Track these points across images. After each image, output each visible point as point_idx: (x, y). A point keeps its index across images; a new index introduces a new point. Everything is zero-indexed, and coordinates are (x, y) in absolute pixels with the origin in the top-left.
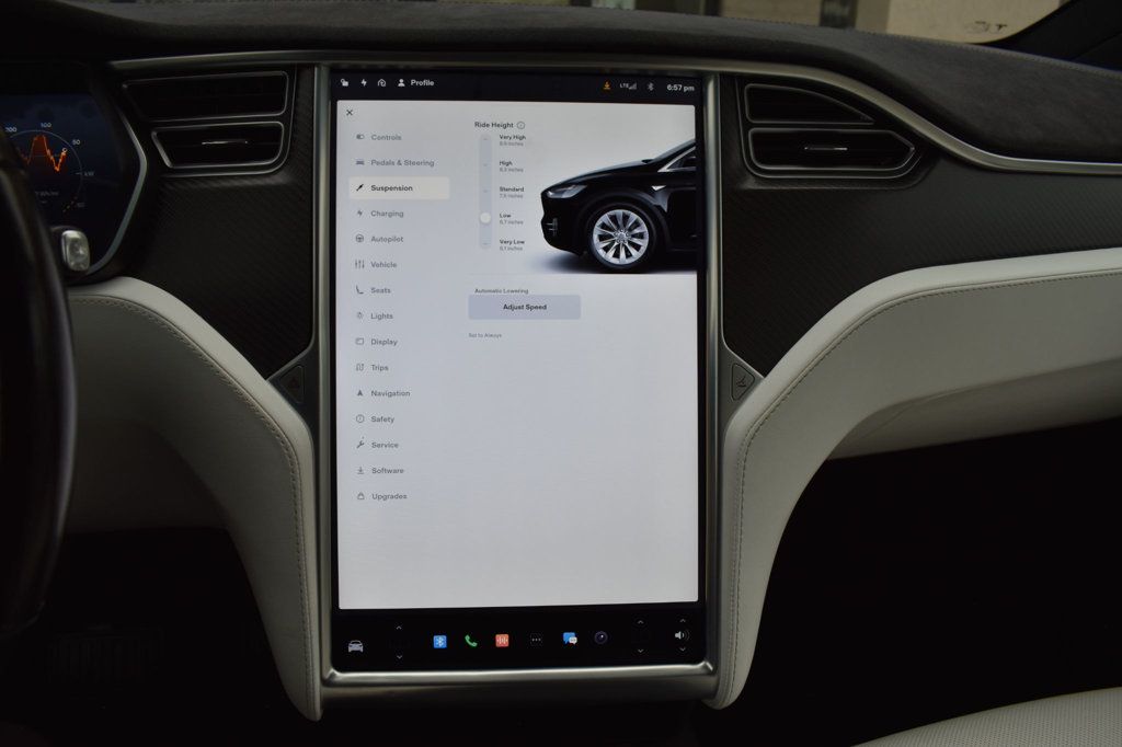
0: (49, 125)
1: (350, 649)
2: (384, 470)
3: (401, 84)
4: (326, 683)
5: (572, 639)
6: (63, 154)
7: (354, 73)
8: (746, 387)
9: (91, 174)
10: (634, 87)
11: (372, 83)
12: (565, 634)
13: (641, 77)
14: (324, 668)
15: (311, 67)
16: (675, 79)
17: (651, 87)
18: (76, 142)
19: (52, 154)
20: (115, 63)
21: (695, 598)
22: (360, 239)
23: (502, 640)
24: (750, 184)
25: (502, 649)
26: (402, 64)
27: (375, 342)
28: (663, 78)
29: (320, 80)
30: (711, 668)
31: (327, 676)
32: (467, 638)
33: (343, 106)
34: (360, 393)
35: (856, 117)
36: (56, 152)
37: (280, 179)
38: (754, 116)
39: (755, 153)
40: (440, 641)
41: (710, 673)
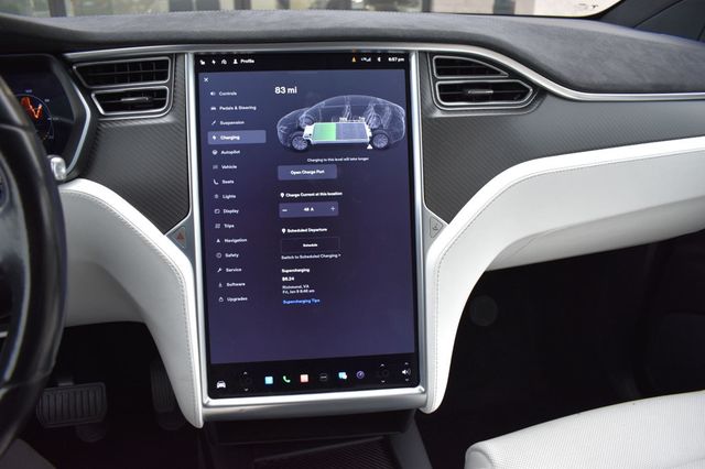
0: (30, 91)
1: (218, 387)
3: (235, 62)
4: (205, 406)
5: (344, 376)
6: (40, 108)
7: (207, 57)
8: (437, 230)
9: (56, 119)
10: (369, 60)
11: (219, 61)
12: (340, 374)
13: (373, 54)
14: (204, 398)
15: (184, 54)
16: (392, 55)
17: (379, 59)
18: (47, 101)
19: (33, 108)
20: (69, 55)
24: (438, 114)
25: (305, 383)
26: (235, 51)
28: (385, 54)
29: (188, 62)
30: (423, 390)
31: (205, 402)
32: (284, 378)
33: (202, 75)
35: (498, 73)
36: (35, 106)
37: (168, 120)
38: (439, 73)
39: (441, 96)
40: (269, 380)
41: (423, 393)
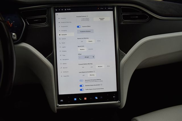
0: (9, 19)
1: (61, 101)
2: (65, 72)
3: (65, 10)
4: (57, 106)
5: (97, 98)
7: (58, 8)
8: (123, 56)
10: (103, 8)
11: (61, 10)
12: (96, 97)
13: (104, 7)
15: (51, 7)
16: (109, 7)
17: (105, 8)
18: (14, 22)
20: (20, 9)
21: (116, 91)
22: (60, 35)
23: (85, 99)
24: (122, 23)
25: (85, 100)
26: (65, 6)
27: (63, 51)
28: (107, 7)
29: (52, 10)
31: (57, 105)
32: (80, 99)
33: (56, 14)
34: (61, 60)
35: (139, 12)
36: (11, 23)
37: (47, 26)
38: (122, 12)
39: (123, 18)
40: (75, 99)
41: (119, 103)
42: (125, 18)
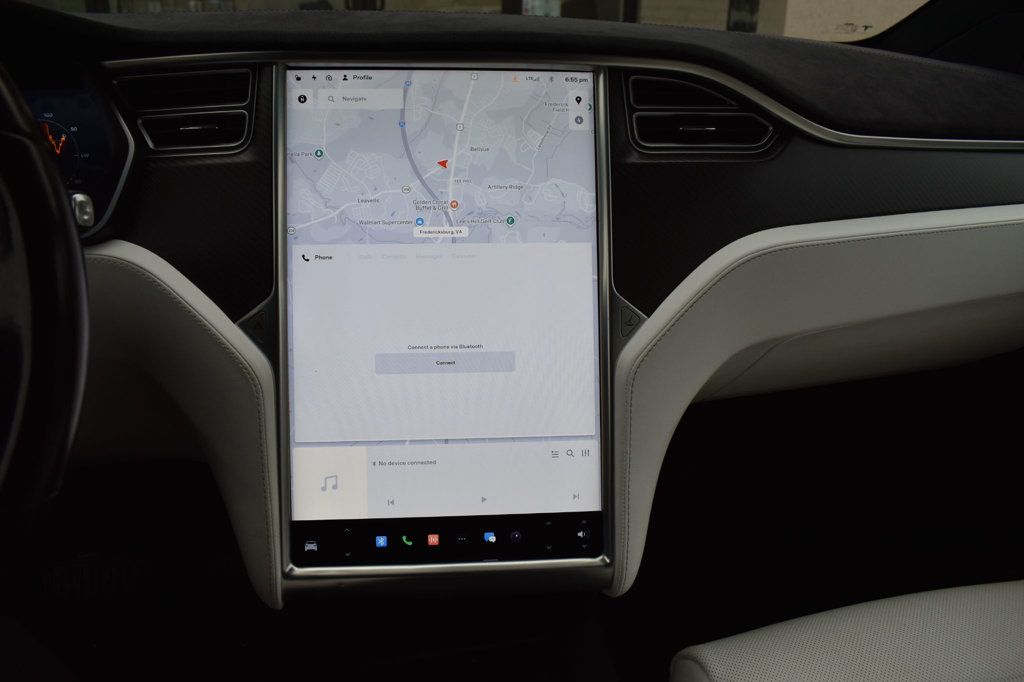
0: (51, 115)
1: (306, 549)
4: (287, 576)
5: (492, 539)
6: (63, 139)
8: (633, 326)
9: (87, 156)
14: (285, 565)
15: (271, 64)
19: (54, 139)
20: (107, 63)
21: (598, 508)
23: (433, 539)
24: (634, 159)
25: (434, 547)
29: (277, 76)
30: (608, 561)
31: (287, 570)
32: (404, 538)
35: (724, 102)
36: (57, 138)
37: (245, 158)
38: (637, 102)
39: (639, 132)
40: (381, 541)
41: (607, 565)
42: (652, 130)
